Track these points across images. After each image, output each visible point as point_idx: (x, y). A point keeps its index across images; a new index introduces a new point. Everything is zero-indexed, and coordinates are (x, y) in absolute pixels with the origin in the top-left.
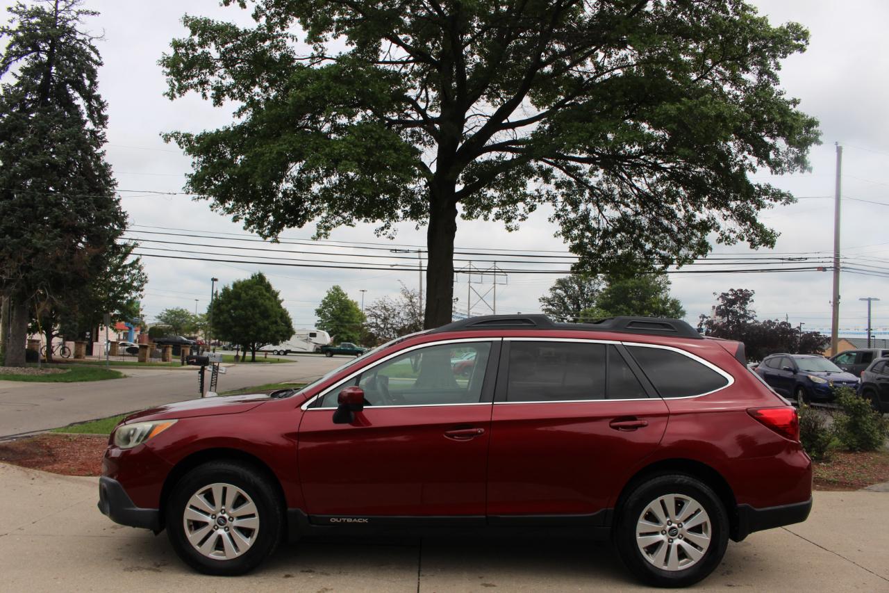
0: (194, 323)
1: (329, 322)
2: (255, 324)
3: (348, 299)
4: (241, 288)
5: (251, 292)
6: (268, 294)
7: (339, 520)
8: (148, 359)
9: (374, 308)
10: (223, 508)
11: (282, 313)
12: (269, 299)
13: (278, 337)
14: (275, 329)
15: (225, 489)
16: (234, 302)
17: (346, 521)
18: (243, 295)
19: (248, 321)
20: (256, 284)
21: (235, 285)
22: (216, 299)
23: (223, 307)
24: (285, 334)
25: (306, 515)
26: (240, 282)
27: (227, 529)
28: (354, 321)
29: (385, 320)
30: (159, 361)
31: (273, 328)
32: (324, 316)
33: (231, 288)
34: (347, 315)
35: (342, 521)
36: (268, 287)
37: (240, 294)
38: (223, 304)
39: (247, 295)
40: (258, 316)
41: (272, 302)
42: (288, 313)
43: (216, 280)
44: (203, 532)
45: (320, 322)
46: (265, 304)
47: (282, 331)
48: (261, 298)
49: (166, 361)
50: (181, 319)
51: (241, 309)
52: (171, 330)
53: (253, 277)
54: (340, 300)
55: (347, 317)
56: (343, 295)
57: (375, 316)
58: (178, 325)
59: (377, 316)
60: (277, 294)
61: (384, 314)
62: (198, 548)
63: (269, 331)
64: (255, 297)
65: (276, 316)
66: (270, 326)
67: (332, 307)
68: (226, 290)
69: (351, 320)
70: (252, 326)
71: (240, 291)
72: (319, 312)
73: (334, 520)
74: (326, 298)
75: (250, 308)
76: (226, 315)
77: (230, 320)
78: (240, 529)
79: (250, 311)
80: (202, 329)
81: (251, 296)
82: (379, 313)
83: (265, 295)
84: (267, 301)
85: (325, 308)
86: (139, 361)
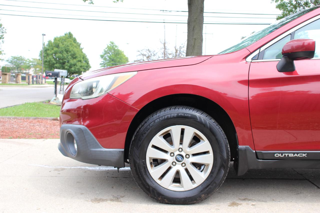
0: (29, 64)
1: (108, 62)
2: (68, 62)
3: (118, 49)
4: (59, 41)
5: (65, 43)
6: (75, 44)
7: (282, 155)
8: (8, 82)
9: (141, 51)
10: (181, 146)
11: (83, 56)
12: (76, 47)
13: (82, 70)
14: (80, 65)
15: (183, 131)
16: (56, 49)
17: (288, 155)
18: (61, 45)
19: (64, 60)
20: (68, 38)
21: (55, 39)
22: (44, 47)
23: (48, 52)
24: (85, 68)
25: (254, 151)
26: (57, 37)
27: (184, 164)
28: (123, 61)
29: (148, 57)
30: (14, 83)
31: (79, 64)
32: (105, 59)
33: (53, 41)
34: (118, 58)
35: (285, 155)
36: (75, 40)
37: (59, 44)
38: (48, 50)
39: (63, 45)
40: (70, 57)
41: (77, 49)
42: (86, 56)
43: (45, 35)
44: (162, 168)
45: (103, 63)
46: (74, 50)
47: (84, 66)
48: (72, 47)
49: (18, 83)
50: (20, 62)
51: (60, 53)
52: (15, 68)
53: (65, 34)
54: (114, 49)
55: (119, 59)
56: (116, 46)
57: (143, 55)
58: (18, 65)
59: (144, 55)
60: (80, 44)
61: (148, 54)
62: (159, 182)
63: (77, 66)
64: (68, 46)
65: (80, 57)
66: (77, 63)
67: (109, 54)
68: (50, 42)
69: (121, 61)
70: (66, 63)
71: (59, 42)
72: (102, 57)
73: (278, 155)
74: (106, 48)
75: (65, 52)
76: (51, 57)
77: (53, 60)
78: (196, 165)
79: (65, 54)
80: (33, 67)
81: (65, 45)
82: (145, 53)
83: (73, 45)
84: (75, 48)
85: (105, 54)
86: (2, 83)
